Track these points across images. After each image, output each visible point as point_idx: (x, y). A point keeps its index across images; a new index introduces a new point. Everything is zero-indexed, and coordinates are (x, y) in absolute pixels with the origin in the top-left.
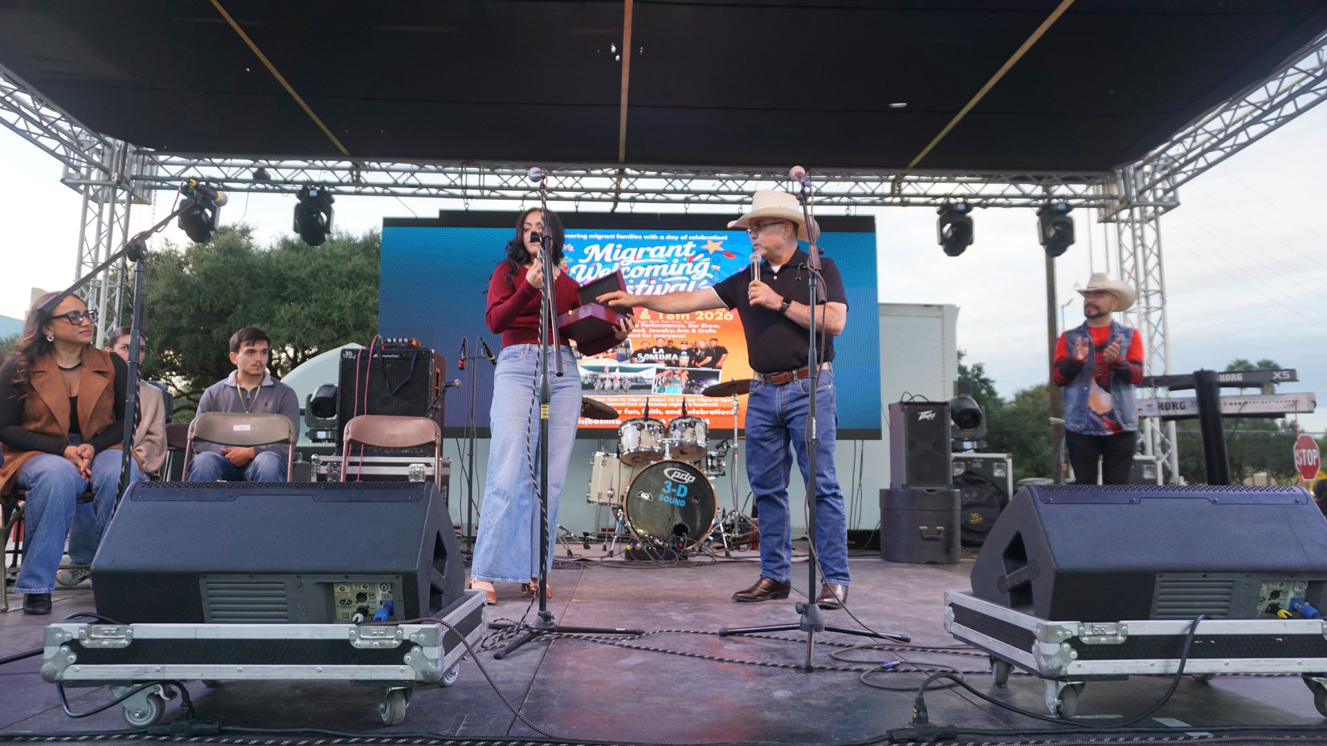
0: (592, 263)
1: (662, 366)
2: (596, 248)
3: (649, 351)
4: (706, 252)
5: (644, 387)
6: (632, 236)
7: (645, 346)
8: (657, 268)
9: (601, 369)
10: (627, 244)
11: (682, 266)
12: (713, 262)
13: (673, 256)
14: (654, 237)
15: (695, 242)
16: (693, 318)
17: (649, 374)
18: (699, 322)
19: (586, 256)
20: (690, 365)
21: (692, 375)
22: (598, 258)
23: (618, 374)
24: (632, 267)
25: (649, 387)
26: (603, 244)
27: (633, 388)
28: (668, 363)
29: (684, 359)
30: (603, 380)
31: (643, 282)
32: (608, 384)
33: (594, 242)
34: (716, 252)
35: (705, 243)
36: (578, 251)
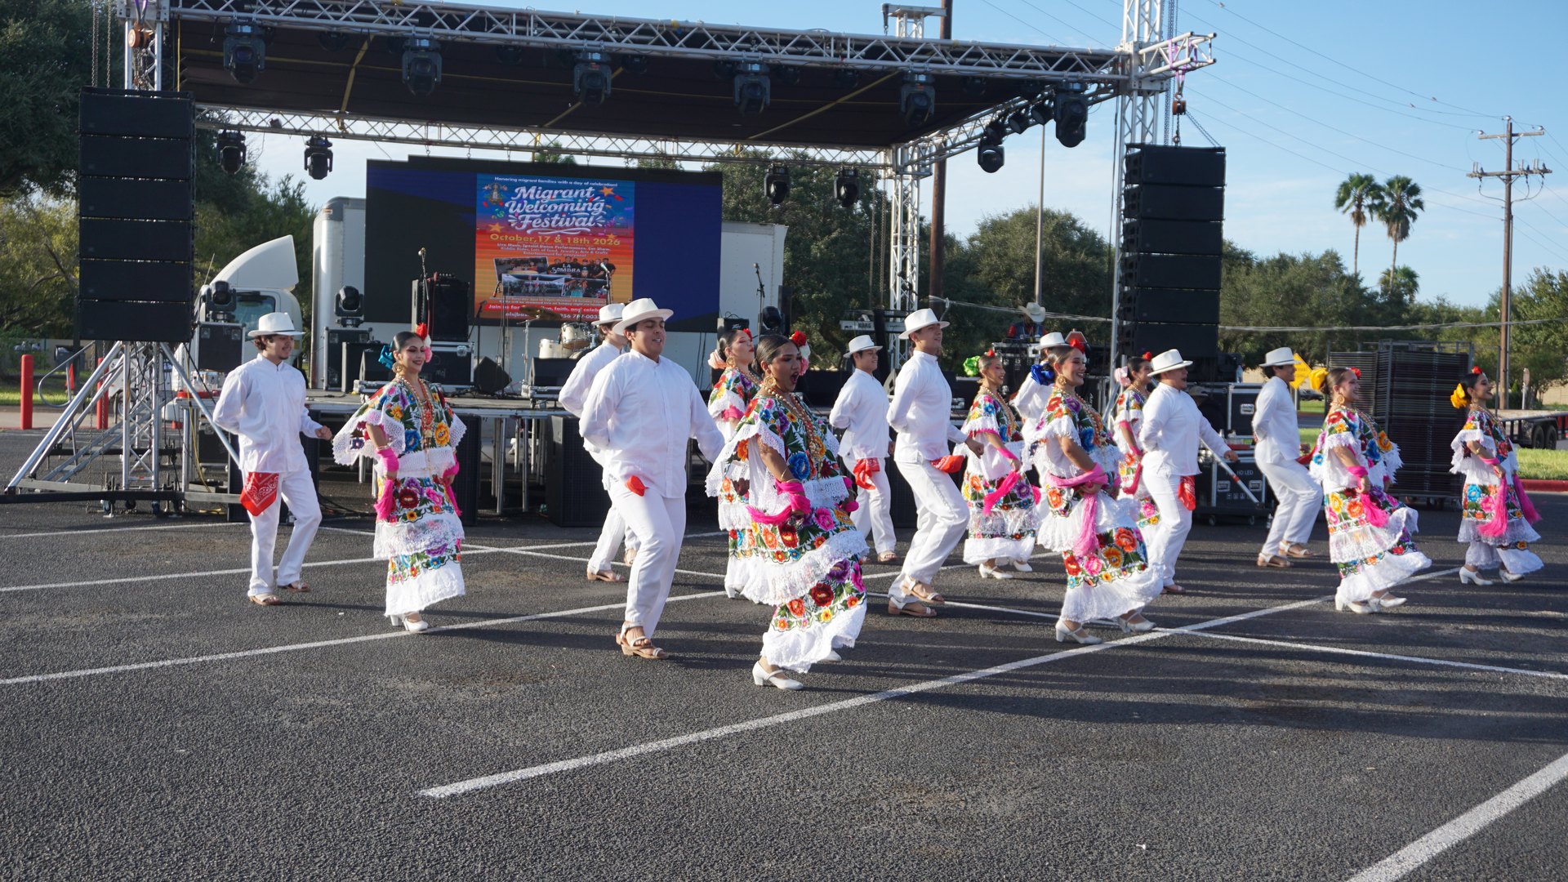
0: (521, 200)
1: (569, 277)
2: (523, 189)
3: (561, 266)
4: (602, 196)
5: (554, 291)
6: (549, 181)
7: (558, 262)
8: (567, 206)
9: (526, 278)
10: (546, 187)
11: (585, 205)
12: (606, 203)
13: (578, 197)
14: (565, 183)
15: (594, 187)
16: (591, 243)
17: (560, 282)
18: (596, 247)
19: (516, 195)
20: (589, 277)
21: (589, 284)
22: (525, 196)
23: (537, 282)
24: (549, 204)
25: (560, 292)
26: (528, 187)
27: (548, 292)
28: (573, 275)
29: (585, 273)
30: (528, 285)
31: (556, 217)
32: (531, 288)
33: (522, 185)
34: (609, 195)
35: (602, 188)
36: (510, 193)
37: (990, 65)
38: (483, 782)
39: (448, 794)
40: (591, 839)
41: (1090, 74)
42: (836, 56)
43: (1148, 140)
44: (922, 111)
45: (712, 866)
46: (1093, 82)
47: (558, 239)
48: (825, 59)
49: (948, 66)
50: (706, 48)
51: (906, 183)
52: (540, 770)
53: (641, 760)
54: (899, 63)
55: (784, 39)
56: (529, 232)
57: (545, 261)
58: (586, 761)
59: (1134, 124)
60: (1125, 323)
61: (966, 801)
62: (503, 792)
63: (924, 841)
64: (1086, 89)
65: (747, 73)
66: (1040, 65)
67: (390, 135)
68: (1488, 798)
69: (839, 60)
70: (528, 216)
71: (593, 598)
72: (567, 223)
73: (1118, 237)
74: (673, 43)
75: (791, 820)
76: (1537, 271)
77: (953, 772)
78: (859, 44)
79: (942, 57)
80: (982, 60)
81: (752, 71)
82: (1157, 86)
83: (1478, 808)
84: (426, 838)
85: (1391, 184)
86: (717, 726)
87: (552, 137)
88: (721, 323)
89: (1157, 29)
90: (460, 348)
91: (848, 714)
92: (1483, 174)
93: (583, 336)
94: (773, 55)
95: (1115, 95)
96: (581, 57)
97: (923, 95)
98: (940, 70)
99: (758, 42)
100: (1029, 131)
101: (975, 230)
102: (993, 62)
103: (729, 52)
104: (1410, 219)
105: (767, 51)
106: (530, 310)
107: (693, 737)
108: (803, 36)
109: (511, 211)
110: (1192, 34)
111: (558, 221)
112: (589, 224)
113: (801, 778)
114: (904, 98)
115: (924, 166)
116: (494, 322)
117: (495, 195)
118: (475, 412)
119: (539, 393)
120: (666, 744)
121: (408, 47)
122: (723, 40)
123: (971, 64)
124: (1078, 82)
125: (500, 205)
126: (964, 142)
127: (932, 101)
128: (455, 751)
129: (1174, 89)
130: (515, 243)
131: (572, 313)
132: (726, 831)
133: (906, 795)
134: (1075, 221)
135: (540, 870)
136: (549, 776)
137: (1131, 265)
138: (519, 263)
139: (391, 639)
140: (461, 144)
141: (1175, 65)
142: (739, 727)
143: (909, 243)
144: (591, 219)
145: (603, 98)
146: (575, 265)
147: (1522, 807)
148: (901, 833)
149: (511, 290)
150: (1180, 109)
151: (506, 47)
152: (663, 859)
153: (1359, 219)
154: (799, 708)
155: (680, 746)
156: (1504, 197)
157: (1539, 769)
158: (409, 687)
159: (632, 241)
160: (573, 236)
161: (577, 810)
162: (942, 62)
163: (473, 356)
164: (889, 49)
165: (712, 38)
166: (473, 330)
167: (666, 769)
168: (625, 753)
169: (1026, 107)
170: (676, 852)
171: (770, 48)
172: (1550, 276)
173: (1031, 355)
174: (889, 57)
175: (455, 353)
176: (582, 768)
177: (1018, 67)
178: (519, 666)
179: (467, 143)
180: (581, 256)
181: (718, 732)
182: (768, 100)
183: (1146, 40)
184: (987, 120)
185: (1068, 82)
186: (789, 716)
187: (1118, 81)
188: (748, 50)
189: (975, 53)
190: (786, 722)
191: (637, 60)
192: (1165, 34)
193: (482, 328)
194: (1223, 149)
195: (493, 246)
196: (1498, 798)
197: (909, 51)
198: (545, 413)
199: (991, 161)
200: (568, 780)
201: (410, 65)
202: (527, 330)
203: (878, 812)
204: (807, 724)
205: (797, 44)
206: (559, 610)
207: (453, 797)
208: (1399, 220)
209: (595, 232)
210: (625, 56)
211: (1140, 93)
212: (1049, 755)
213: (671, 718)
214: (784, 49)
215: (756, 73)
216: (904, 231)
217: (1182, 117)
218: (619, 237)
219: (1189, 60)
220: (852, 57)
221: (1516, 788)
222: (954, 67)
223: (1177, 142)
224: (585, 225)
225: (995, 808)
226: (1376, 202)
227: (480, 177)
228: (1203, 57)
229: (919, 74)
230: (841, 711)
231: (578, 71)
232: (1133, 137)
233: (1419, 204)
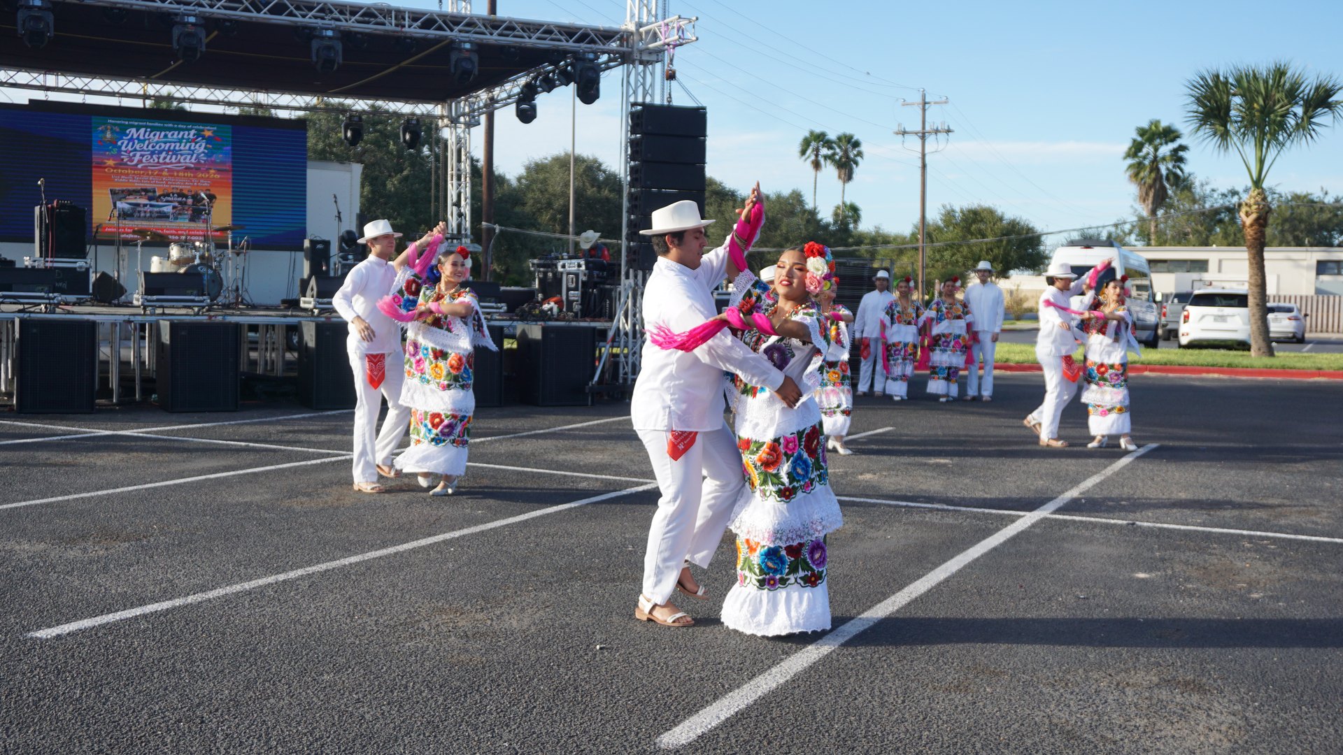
0: (131, 139)
1: (176, 204)
2: (134, 130)
3: (168, 195)
4: (204, 137)
5: (163, 216)
6: (157, 124)
7: (166, 192)
8: (173, 145)
9: (138, 205)
10: (153, 129)
11: (188, 144)
12: (207, 143)
13: (183, 138)
14: (171, 125)
15: (196, 130)
16: (194, 177)
17: (168, 209)
18: (199, 179)
19: (127, 135)
20: (193, 204)
21: (194, 211)
22: (135, 136)
23: (148, 209)
24: (157, 143)
25: (168, 217)
26: (138, 129)
27: (158, 217)
28: (180, 203)
29: (190, 201)
30: (139, 212)
31: (164, 154)
32: (142, 214)
33: (133, 126)
34: (209, 137)
35: (203, 131)
36: (123, 132)
37: (522, 37)
38: (86, 623)
39: (54, 634)
40: (178, 665)
41: (601, 46)
42: (397, 25)
43: (648, 100)
44: (467, 73)
45: (280, 681)
46: (604, 53)
47: (165, 173)
48: (388, 27)
49: (488, 36)
50: (287, 15)
51: (459, 131)
52: (138, 611)
53: (226, 599)
54: (448, 33)
55: (354, 10)
56: (140, 166)
57: (154, 192)
58: (178, 602)
59: (637, 87)
60: (632, 244)
61: (492, 620)
62: (103, 631)
63: (456, 652)
64: (598, 58)
65: (323, 38)
66: (562, 38)
67: (11, 81)
68: (885, 599)
69: (399, 29)
70: (138, 154)
71: (194, 470)
72: (173, 160)
73: (626, 176)
74: (259, 11)
75: (349, 641)
76: (944, 206)
77: (483, 597)
78: (415, 16)
79: (483, 29)
80: (516, 33)
81: (326, 36)
82: (654, 57)
83: (878, 606)
84: (32, 672)
85: (840, 139)
86: (292, 569)
87: (158, 87)
88: (307, 244)
89: (653, 12)
90: (80, 264)
91: (402, 556)
92: (904, 133)
93: (189, 253)
94: (344, 23)
95: (622, 63)
96: (178, 19)
97: (469, 59)
98: (482, 40)
99: (331, 12)
100: (555, 91)
101: (522, 171)
102: (525, 34)
103: (306, 19)
104: (854, 166)
105: (339, 20)
106: (142, 232)
107: (271, 579)
108: (369, 8)
109: (123, 148)
110: (680, 17)
111: (165, 158)
112: (193, 161)
113: (359, 608)
114: (453, 62)
115: (474, 117)
116: (109, 242)
117: (109, 135)
118: (92, 318)
119: (148, 301)
120: (247, 586)
121: (22, 6)
122: (302, 10)
123: (507, 36)
124: (593, 52)
125: (114, 143)
126: (505, 99)
127: (476, 64)
128: (64, 599)
129: (667, 60)
130: (127, 175)
131: (179, 235)
132: (294, 652)
133: (444, 617)
134: (600, 165)
135: (132, 692)
136: (145, 616)
137: (636, 199)
138: (131, 193)
139: (11, 509)
140: (76, 91)
141: (667, 41)
142: (310, 570)
143: (463, 179)
144: (195, 156)
145: (199, 55)
146: (181, 195)
147: (909, 604)
148: (438, 647)
149: (124, 215)
150: (671, 76)
151: (112, 9)
152: (239, 677)
153: (817, 165)
154: (363, 552)
155: (260, 586)
156: (919, 149)
157: (924, 575)
158: (24, 549)
159: (230, 176)
160: (178, 171)
161: (168, 642)
162: (483, 33)
163: (91, 270)
164: (440, 22)
165: (292, 8)
166: (91, 249)
167: (247, 606)
168: (211, 594)
169: (553, 71)
170: (250, 671)
171: (341, 17)
172: (953, 211)
173: (560, 269)
174: (440, 28)
175: (75, 269)
176: (174, 608)
177: (545, 39)
178: (125, 527)
179: (81, 90)
180: (186, 188)
181: (292, 575)
182: (340, 59)
183: (645, 21)
184: (523, 81)
185: (585, 52)
186: (354, 559)
187: (624, 52)
188: (323, 18)
189: (510, 27)
190: (351, 564)
191: (228, 24)
192: (660, 16)
193: (99, 247)
194: (704, 108)
195: (108, 178)
196: (893, 598)
197: (457, 24)
198: (154, 318)
199: (527, 115)
200: (162, 618)
201: (24, 21)
202: (139, 248)
203: (420, 631)
204: (368, 565)
205: (363, 15)
206: (163, 481)
207: (58, 637)
208: (846, 167)
209: (197, 168)
210: (218, 19)
211: (641, 62)
212: (560, 581)
213: (254, 564)
214: (353, 19)
215: (330, 38)
216: (459, 170)
217: (673, 82)
218: (219, 171)
219: (677, 37)
220: (410, 26)
221: (906, 590)
222: (494, 38)
223: (669, 102)
224: (189, 161)
225: (515, 623)
226: (830, 152)
227: (95, 119)
228: (688, 35)
229: (465, 42)
230: (396, 554)
231: (176, 32)
232: (636, 97)
233: (860, 154)
